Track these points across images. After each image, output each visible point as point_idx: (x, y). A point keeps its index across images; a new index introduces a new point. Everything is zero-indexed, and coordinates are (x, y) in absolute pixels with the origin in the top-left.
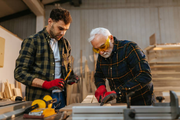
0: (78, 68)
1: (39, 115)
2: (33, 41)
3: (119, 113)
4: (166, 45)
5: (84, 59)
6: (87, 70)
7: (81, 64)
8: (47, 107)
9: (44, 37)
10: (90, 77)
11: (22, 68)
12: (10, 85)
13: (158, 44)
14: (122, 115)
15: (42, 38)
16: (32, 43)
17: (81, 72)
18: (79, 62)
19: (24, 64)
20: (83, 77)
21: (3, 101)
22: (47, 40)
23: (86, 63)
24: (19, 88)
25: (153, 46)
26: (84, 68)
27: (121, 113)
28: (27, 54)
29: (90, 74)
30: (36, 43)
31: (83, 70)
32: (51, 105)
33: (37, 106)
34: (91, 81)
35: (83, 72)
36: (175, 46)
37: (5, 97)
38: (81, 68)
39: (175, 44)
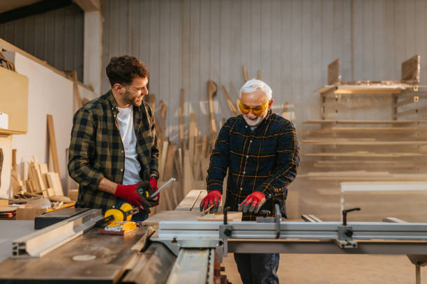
0: (176, 128)
1: (117, 230)
2: (91, 114)
3: (213, 230)
4: (359, 84)
5: (189, 109)
6: (195, 132)
7: (182, 120)
8: (125, 220)
9: (108, 106)
10: (200, 148)
11: (81, 161)
12: (39, 166)
13: (342, 83)
14: (218, 232)
15: (105, 108)
16: (90, 118)
17: (182, 137)
18: (177, 114)
19: (81, 153)
20: (185, 147)
21: (34, 199)
22: (112, 112)
23: (192, 117)
24: (55, 172)
25: (332, 86)
26: (188, 128)
27: (217, 230)
28: (85, 136)
29: (201, 141)
30: (95, 117)
31: (186, 132)
32: (130, 217)
33: (112, 218)
34: (202, 156)
35: (184, 136)
36: (378, 86)
37: (32, 190)
38: (181, 127)
39: (379, 82)
